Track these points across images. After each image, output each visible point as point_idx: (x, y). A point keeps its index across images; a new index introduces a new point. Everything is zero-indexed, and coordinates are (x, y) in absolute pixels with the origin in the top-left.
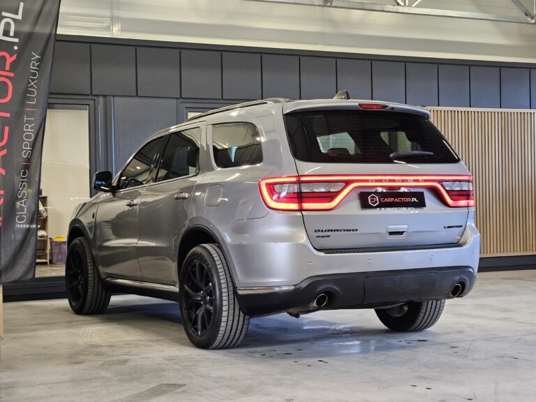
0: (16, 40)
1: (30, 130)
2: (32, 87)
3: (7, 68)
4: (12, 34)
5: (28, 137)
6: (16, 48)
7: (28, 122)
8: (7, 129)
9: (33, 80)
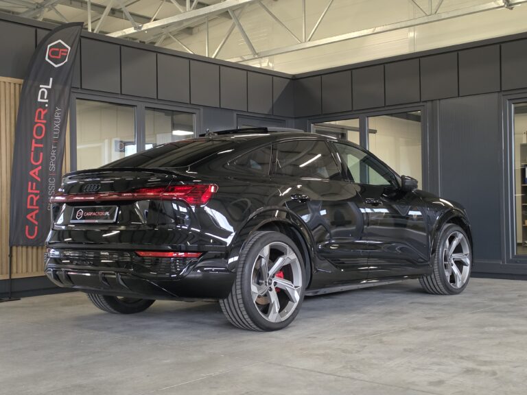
0: (47, 101)
1: (53, 154)
2: (56, 128)
3: (42, 118)
4: (45, 97)
5: (53, 158)
6: (47, 105)
7: (54, 149)
8: (41, 154)
9: (57, 124)
